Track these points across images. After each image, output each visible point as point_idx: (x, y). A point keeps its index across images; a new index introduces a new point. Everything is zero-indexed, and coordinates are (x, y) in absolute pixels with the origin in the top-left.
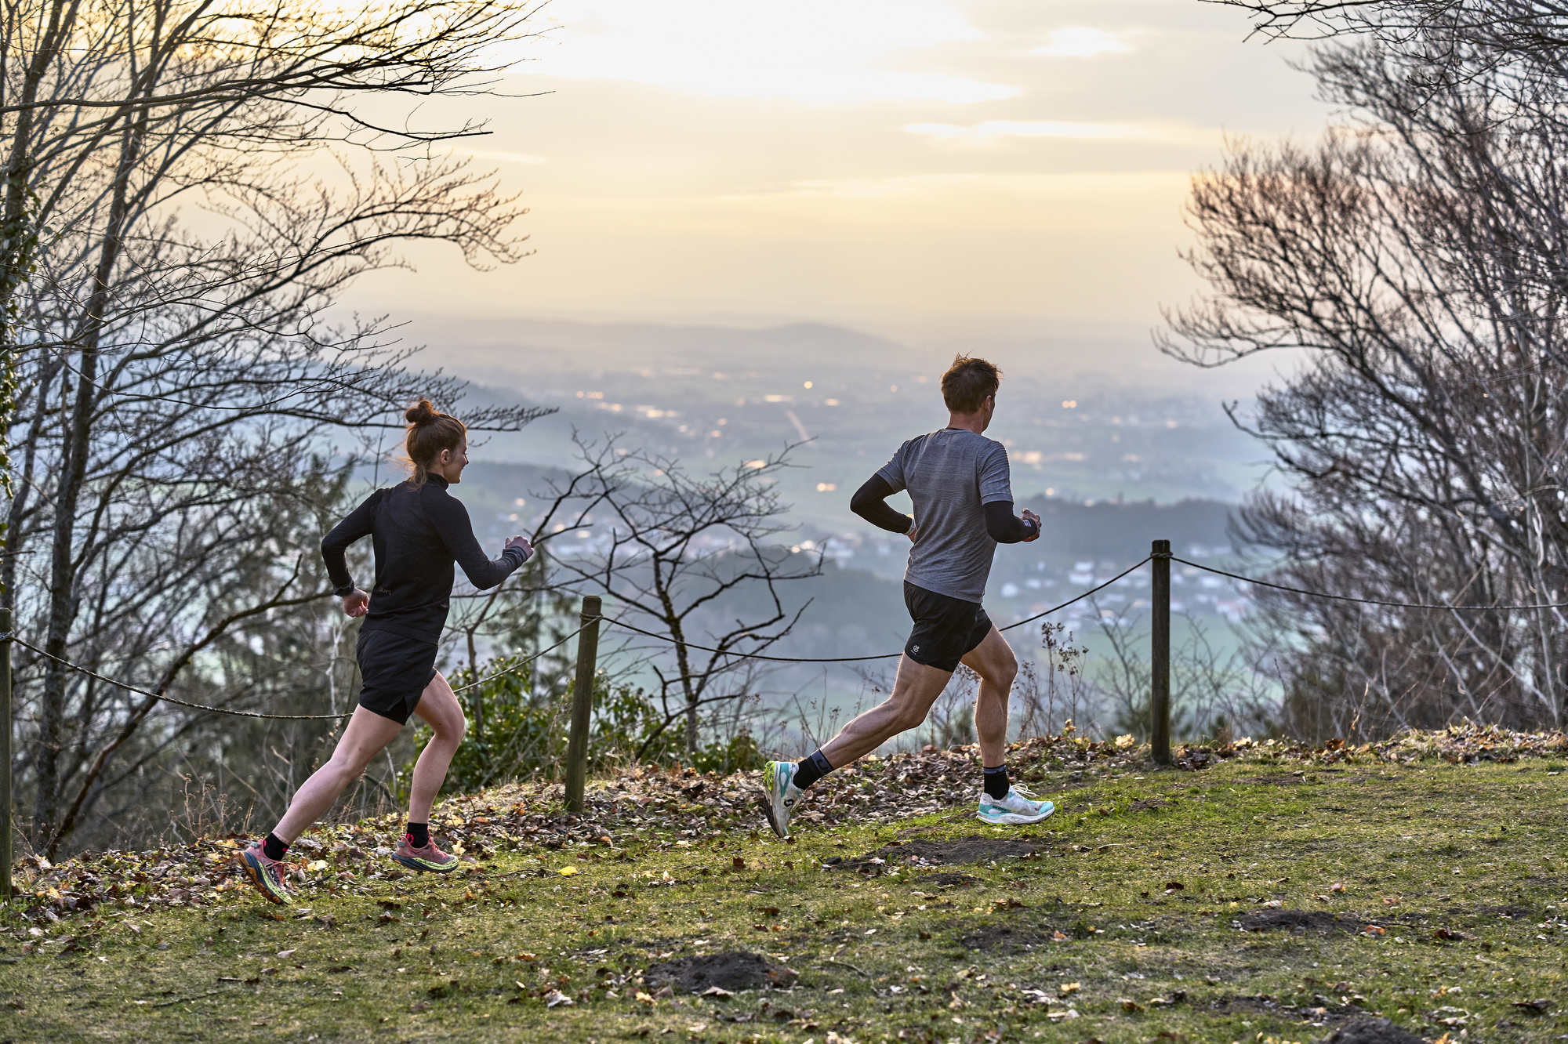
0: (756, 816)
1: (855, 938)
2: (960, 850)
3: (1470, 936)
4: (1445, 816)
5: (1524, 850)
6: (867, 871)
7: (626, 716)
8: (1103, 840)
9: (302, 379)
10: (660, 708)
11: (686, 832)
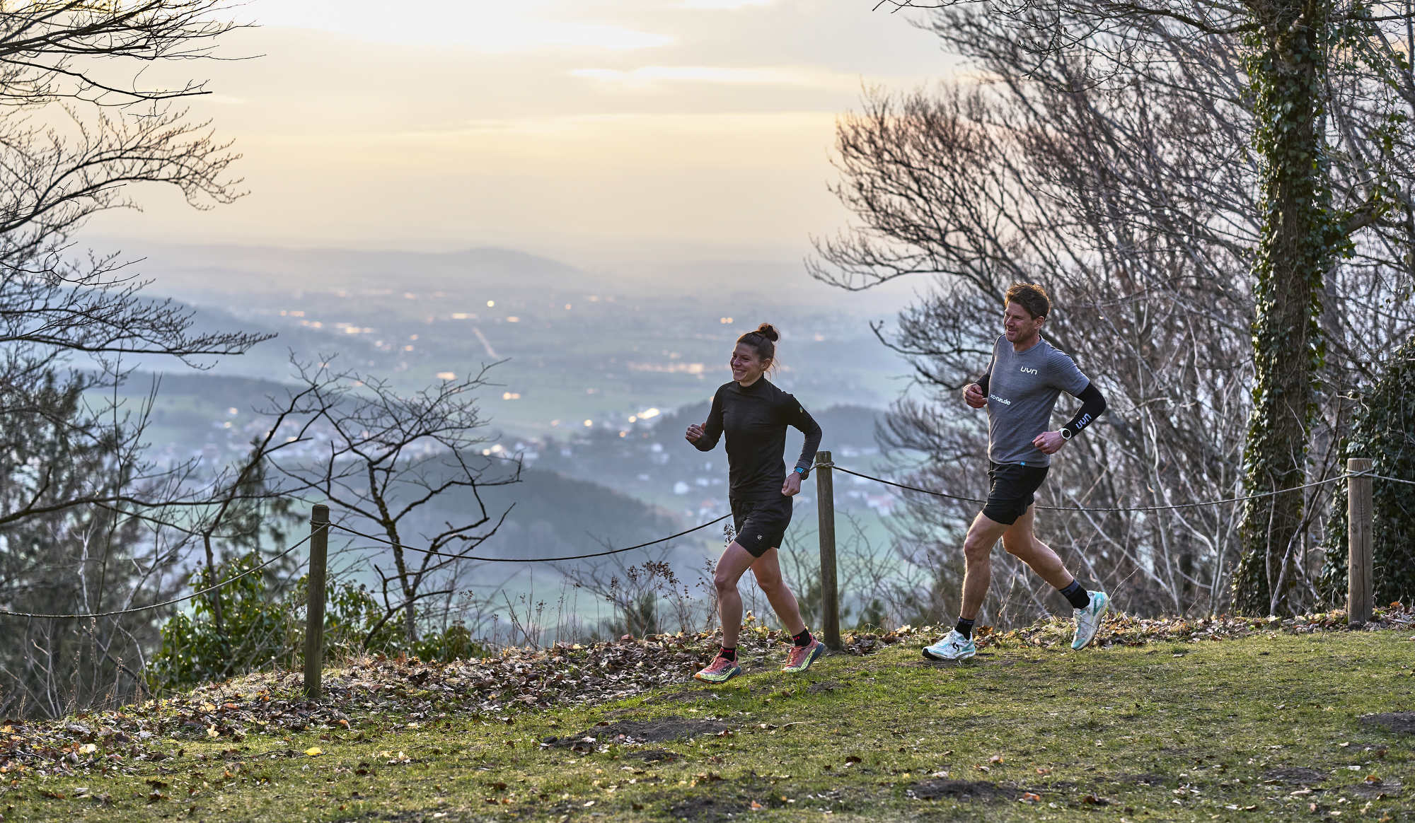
0: (476, 700)
1: (576, 810)
2: (661, 729)
3: (1114, 802)
4: (1086, 695)
5: (1156, 725)
6: (581, 749)
7: (350, 609)
8: (787, 719)
9: (44, 309)
10: (381, 603)
11: (415, 714)
